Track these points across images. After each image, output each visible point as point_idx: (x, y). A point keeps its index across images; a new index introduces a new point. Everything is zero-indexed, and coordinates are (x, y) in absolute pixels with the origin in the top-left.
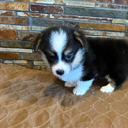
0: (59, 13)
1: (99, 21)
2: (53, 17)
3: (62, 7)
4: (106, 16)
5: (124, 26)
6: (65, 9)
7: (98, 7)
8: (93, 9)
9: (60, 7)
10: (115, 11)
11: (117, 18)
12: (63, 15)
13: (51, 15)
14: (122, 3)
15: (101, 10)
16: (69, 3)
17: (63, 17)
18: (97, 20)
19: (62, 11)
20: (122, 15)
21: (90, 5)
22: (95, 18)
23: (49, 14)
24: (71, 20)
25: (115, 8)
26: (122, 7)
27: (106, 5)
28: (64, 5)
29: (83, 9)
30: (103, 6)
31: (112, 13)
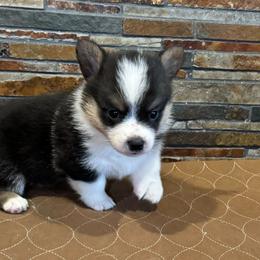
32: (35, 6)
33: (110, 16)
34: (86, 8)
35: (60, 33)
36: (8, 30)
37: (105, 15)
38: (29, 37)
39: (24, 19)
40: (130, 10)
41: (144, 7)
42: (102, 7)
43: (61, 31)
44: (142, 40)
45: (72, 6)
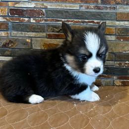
0: (40, 16)
1: (85, 24)
2: (34, 21)
3: (44, 10)
4: (93, 18)
5: (114, 28)
6: (46, 12)
7: (83, 9)
8: (78, 11)
9: (42, 11)
10: (102, 13)
11: (105, 20)
12: (45, 19)
13: (32, 19)
14: (109, 3)
16: (51, 6)
17: (45, 20)
18: (83, 22)
19: (44, 14)
20: (111, 17)
22: (80, 20)
23: (30, 18)
24: (54, 23)
25: (102, 9)
26: (110, 8)
28: (46, 8)
29: (67, 11)
30: (88, 8)
31: (99, 15)
32: (75, 8)
33: (110, 11)
34: (99, 8)
36: (63, 20)
37: (108, 11)
38: (72, 23)
39: (70, 14)
40: (120, 8)
41: (127, 6)
42: (106, 7)
43: (87, 19)
44: (126, 23)
45: (92, 7)
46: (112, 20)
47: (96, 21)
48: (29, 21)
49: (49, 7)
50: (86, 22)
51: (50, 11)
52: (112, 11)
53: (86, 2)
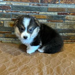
0: (9, 9)
2: (5, 12)
3: (11, 6)
4: (36, 10)
5: (46, 16)
7: (31, 6)
8: (28, 7)
9: (9, 6)
10: (41, 8)
11: (42, 11)
12: (11, 11)
13: (4, 11)
14: (45, 3)
15: (33, 7)
16: (15, 4)
17: (11, 12)
18: (31, 13)
19: (10, 8)
21: (26, 4)
22: (29, 12)
24: (16, 13)
25: (41, 6)
26: (45, 5)
27: (36, 4)
28: (12, 5)
29: (22, 7)
30: (34, 5)
31: (39, 9)
33: (45, 7)
34: (39, 5)
35: (32, 12)
36: (20, 11)
37: (44, 7)
38: (25, 13)
39: (24, 8)
40: (50, 5)
41: (53, 4)
42: (43, 5)
44: (52, 13)
45: (36, 5)
46: (45, 11)
47: (37, 12)
48: (3, 12)
49: (13, 4)
50: (32, 13)
51: (14, 6)
52: (46, 7)
53: (33, 2)
